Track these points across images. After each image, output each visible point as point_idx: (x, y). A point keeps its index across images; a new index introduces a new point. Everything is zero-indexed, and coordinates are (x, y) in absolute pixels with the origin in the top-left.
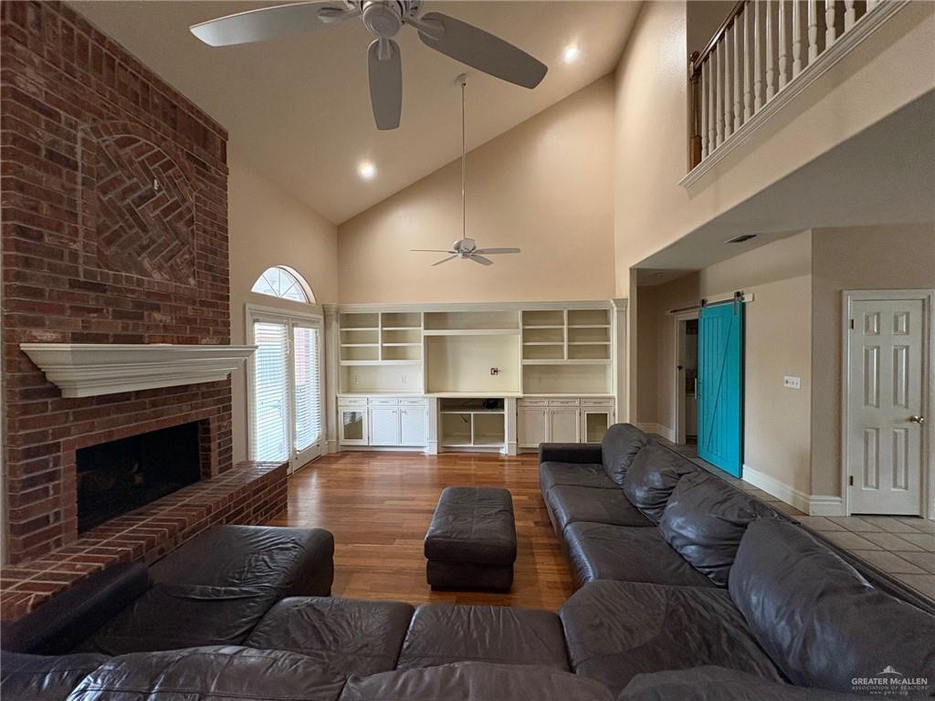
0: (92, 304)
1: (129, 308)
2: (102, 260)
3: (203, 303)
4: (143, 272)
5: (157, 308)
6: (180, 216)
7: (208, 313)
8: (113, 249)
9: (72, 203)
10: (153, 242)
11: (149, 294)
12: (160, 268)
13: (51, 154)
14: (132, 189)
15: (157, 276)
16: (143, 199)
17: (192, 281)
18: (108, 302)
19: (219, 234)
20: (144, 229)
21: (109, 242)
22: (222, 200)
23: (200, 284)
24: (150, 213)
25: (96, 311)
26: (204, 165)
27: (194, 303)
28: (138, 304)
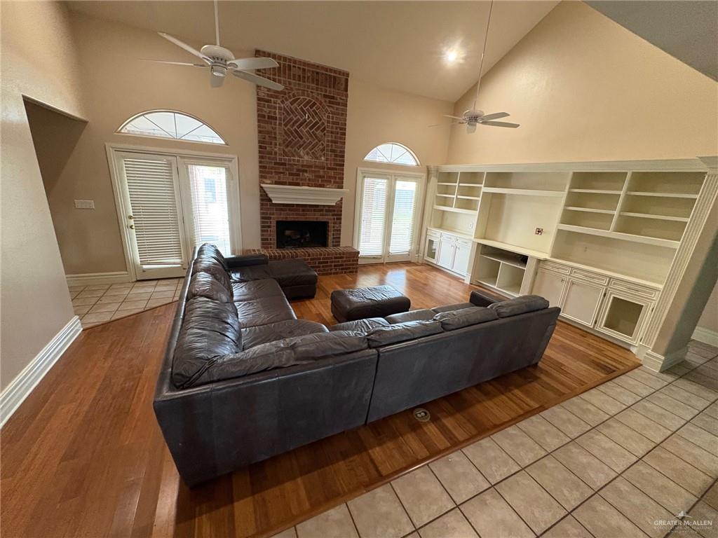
0: (281, 170)
1: (295, 171)
2: (285, 154)
3: (329, 169)
4: (300, 156)
5: (306, 171)
6: (318, 128)
7: (332, 173)
8: (289, 148)
9: (275, 134)
10: (305, 142)
11: (303, 166)
12: (308, 154)
13: (269, 117)
14: (296, 122)
15: (306, 158)
16: (301, 125)
17: (323, 158)
18: (287, 170)
19: (340, 133)
20: (301, 138)
21: (287, 146)
22: (344, 114)
23: (327, 159)
24: (304, 130)
25: (283, 173)
26: (333, 98)
27: (324, 168)
28: (298, 170)
